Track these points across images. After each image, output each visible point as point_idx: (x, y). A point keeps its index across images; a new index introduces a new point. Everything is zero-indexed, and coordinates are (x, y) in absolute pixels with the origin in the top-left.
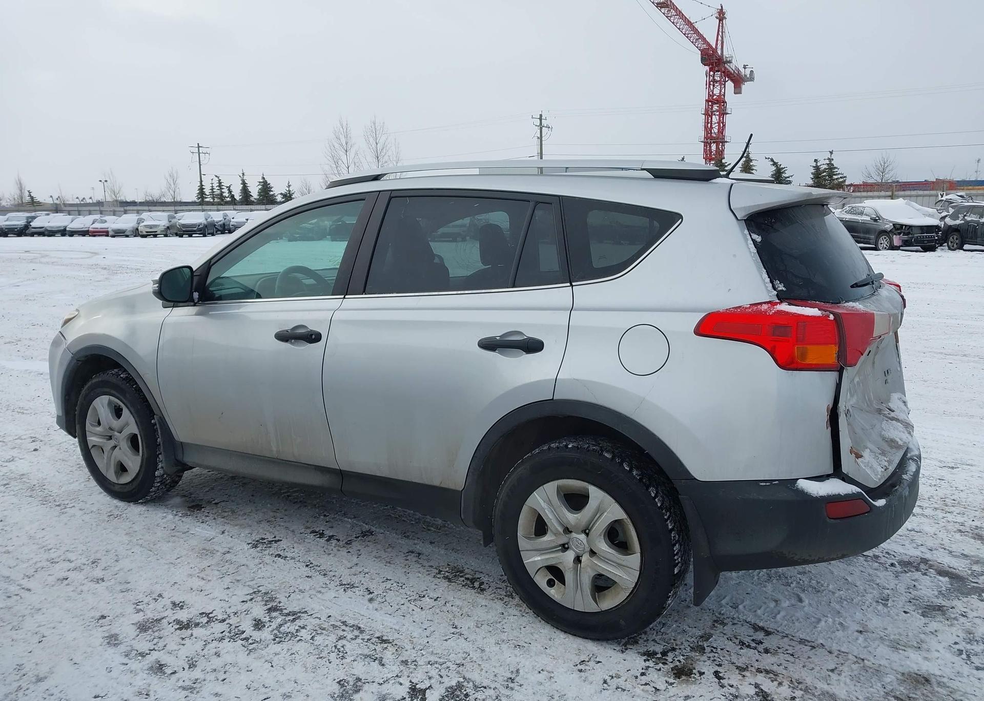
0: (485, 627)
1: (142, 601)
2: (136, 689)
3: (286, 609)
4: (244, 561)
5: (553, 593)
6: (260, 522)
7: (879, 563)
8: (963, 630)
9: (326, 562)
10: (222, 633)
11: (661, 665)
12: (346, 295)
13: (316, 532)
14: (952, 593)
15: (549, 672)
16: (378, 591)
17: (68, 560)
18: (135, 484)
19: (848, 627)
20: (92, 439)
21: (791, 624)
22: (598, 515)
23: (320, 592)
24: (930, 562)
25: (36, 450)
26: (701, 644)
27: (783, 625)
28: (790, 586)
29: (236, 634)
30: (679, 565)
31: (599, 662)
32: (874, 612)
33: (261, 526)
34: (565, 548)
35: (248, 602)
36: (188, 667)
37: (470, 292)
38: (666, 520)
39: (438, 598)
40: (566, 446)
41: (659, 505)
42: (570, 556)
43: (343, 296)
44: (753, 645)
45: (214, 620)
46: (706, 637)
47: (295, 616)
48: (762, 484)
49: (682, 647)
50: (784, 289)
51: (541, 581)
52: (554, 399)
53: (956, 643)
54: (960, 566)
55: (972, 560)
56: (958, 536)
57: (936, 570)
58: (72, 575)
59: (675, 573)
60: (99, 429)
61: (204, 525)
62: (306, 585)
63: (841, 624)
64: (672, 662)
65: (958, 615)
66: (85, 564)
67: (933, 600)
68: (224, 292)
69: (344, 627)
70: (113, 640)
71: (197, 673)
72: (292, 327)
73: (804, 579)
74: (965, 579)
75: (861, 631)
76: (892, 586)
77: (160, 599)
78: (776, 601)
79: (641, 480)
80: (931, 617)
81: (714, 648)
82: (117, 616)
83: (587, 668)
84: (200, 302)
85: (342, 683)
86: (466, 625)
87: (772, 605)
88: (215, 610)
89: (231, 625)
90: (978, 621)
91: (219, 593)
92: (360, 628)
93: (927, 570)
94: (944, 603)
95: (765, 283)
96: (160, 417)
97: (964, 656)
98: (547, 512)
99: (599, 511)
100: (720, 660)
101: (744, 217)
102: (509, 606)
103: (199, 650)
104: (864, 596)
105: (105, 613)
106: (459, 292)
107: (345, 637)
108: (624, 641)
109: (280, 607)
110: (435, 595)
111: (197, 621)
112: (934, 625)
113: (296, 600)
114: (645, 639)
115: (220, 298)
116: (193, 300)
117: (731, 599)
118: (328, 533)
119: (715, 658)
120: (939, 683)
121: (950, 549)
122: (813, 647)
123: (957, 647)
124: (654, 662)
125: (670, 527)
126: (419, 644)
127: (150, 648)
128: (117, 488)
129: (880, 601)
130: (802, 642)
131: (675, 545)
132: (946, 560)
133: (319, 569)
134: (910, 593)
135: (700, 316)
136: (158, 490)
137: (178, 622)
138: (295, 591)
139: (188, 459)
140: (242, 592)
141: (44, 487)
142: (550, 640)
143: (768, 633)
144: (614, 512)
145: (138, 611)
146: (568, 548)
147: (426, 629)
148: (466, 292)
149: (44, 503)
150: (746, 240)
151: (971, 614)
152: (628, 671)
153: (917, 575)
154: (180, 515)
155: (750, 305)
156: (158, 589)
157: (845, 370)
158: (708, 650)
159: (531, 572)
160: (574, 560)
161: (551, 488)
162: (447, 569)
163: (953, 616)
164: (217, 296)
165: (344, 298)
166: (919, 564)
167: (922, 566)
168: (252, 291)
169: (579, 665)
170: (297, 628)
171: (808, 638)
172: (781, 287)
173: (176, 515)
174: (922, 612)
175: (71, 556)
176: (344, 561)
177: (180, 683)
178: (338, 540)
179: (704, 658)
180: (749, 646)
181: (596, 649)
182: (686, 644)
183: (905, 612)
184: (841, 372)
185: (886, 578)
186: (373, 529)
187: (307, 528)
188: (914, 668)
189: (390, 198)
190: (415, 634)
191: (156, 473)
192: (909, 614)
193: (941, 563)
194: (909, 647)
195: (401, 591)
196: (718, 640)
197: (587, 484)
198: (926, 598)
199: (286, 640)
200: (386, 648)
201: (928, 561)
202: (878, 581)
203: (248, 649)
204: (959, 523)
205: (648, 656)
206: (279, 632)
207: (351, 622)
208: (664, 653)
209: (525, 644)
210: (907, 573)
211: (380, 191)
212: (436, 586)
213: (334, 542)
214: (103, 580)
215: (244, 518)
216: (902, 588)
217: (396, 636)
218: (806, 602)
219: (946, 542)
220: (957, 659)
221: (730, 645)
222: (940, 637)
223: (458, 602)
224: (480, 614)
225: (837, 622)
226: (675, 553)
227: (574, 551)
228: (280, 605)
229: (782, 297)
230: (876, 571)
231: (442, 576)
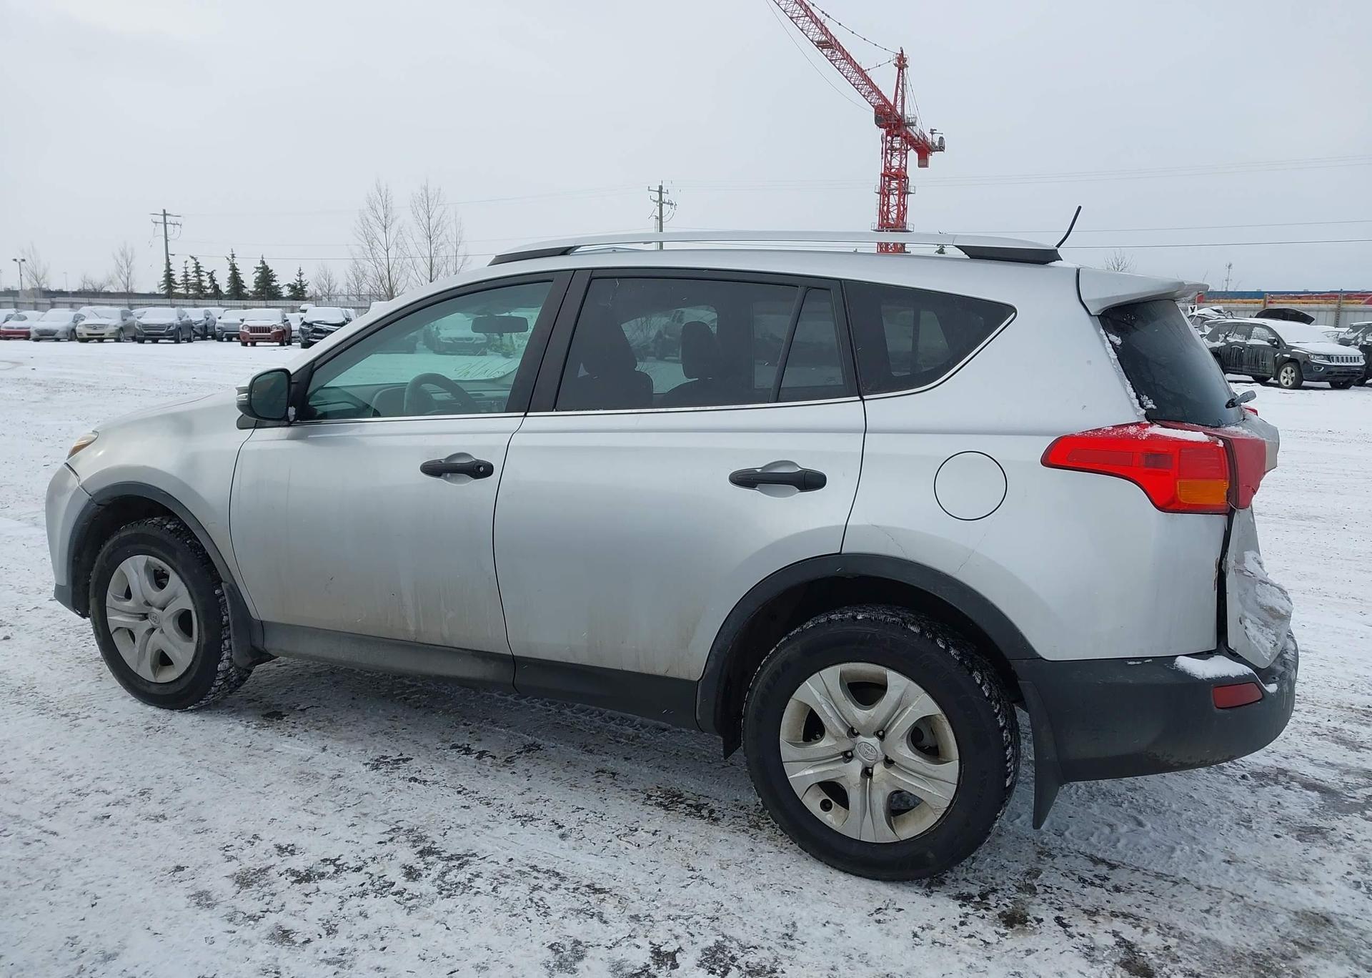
0: (732, 867)
1: (231, 846)
2: (259, 965)
3: (444, 851)
4: (366, 788)
5: (831, 819)
6: (373, 734)
7: (1226, 775)
8: (1354, 856)
9: (486, 787)
10: (362, 885)
11: (983, 911)
12: (528, 411)
13: (459, 747)
14: (1328, 811)
15: (837, 925)
16: (570, 823)
17: (103, 791)
18: (185, 682)
19: (1212, 857)
20: (115, 619)
21: (1138, 855)
22: (898, 711)
23: (487, 827)
24: (1290, 774)
25: (7, 638)
26: (1030, 882)
27: (1128, 855)
28: (1121, 806)
29: (384, 887)
30: (1012, 774)
31: (900, 910)
32: (1238, 837)
33: (377, 739)
34: (847, 756)
35: (388, 843)
36: (326, 932)
37: (714, 408)
38: (997, 715)
39: (656, 831)
40: (854, 618)
41: (987, 694)
42: (855, 767)
43: (523, 414)
44: (1098, 882)
45: (345, 868)
46: (1034, 873)
47: (461, 860)
48: (1130, 663)
49: (1005, 887)
50: (1154, 407)
51: (813, 803)
52: (843, 552)
53: (1349, 873)
54: (1329, 777)
55: (1341, 770)
56: (1315, 739)
57: (1299, 783)
58: (115, 812)
59: (1007, 785)
60: (129, 604)
61: (291, 740)
62: (466, 818)
63: (1201, 853)
64: (996, 907)
65: (1342, 839)
66: (130, 796)
67: (1307, 820)
68: (329, 408)
69: (535, 874)
70: (203, 899)
71: (340, 941)
72: (447, 456)
73: (1137, 797)
74: (1339, 793)
75: (1229, 861)
76: (1251, 804)
77: (257, 842)
78: (1110, 826)
79: (961, 662)
80: (1310, 842)
81: (1048, 887)
82: (200, 867)
83: (886, 917)
84: (298, 421)
85: (555, 947)
86: (707, 866)
87: (1107, 830)
88: (342, 855)
89: (372, 875)
90: (1367, 844)
91: (340, 831)
92: (558, 874)
93: (1288, 783)
94: (1321, 824)
95: (1130, 399)
96: (231, 585)
97: (1364, 889)
98: (825, 708)
99: (900, 705)
100: (1059, 903)
101: (1099, 312)
102: (758, 840)
103: (335, 910)
104: (1219, 817)
105: (180, 863)
106: (698, 408)
107: (541, 887)
108: (926, 881)
109: (435, 848)
110: (651, 828)
111: (321, 871)
112: (1316, 852)
113: (457, 838)
114: (953, 878)
115: (325, 416)
116: (286, 418)
117: (1052, 824)
118: (476, 747)
119: (1052, 901)
120: (1343, 923)
121: (1310, 757)
122: (1175, 883)
123: (1351, 878)
124: (972, 907)
125: (1001, 724)
126: (648, 894)
127: (261, 909)
128: (154, 689)
129: (1241, 822)
130: (1158, 876)
131: (1007, 748)
132: (1311, 771)
133: (477, 796)
134: (1275, 812)
135: (1047, 442)
136: (219, 691)
137: (294, 873)
138: (451, 827)
139: (272, 645)
140: (375, 831)
141: (35, 690)
142: (827, 883)
143: (1112, 867)
144: (922, 705)
145: (230, 859)
146: (851, 758)
147: (651, 873)
148: (709, 408)
149: (43, 712)
150: (1104, 342)
151: (1358, 837)
152: (941, 920)
153: (1278, 789)
154: (254, 726)
155: (1113, 427)
156: (250, 828)
157: (1236, 513)
158: (1040, 890)
159: (799, 790)
160: (861, 774)
161: (831, 675)
162: (659, 793)
163: (1336, 840)
164: (319, 413)
165: (525, 416)
166: (1276, 776)
167: (1281, 778)
168: (368, 406)
169: (875, 914)
170: (469, 876)
171: (1165, 872)
172: (1150, 405)
173: (247, 726)
174: (1297, 836)
175: (104, 785)
176: (510, 785)
177: (322, 956)
178: (494, 757)
179: (1037, 900)
180: (1092, 884)
181: (892, 892)
182: (1010, 883)
183: (1277, 836)
184: (1230, 515)
185: (1239, 793)
186: (539, 741)
187: (444, 741)
188: (1308, 906)
189: (592, 279)
190: (639, 880)
191: (219, 666)
192: (1281, 839)
193: (1304, 775)
194: (1293, 879)
195: (601, 823)
196: (1049, 877)
197: (885, 668)
198: (1296, 817)
199: (458, 893)
200: (603, 899)
201: (1286, 771)
202: (1232, 798)
203: (405, 907)
204: (1312, 724)
205: (963, 900)
206: (444, 882)
207: (544, 867)
208: (983, 896)
209: (794, 890)
210: (1264, 786)
211: (575, 270)
212: (650, 817)
213: (489, 760)
214: (163, 817)
215: (350, 729)
216: (1264, 806)
217: (613, 883)
218: (1149, 826)
219: (1302, 747)
220: (1354, 893)
221: (1068, 884)
222: (1328, 866)
223: (686, 837)
224: (721, 851)
225: (1196, 850)
226: (1008, 758)
227: (861, 760)
228: (435, 846)
229: (1152, 417)
230: (1225, 786)
231: (654, 802)
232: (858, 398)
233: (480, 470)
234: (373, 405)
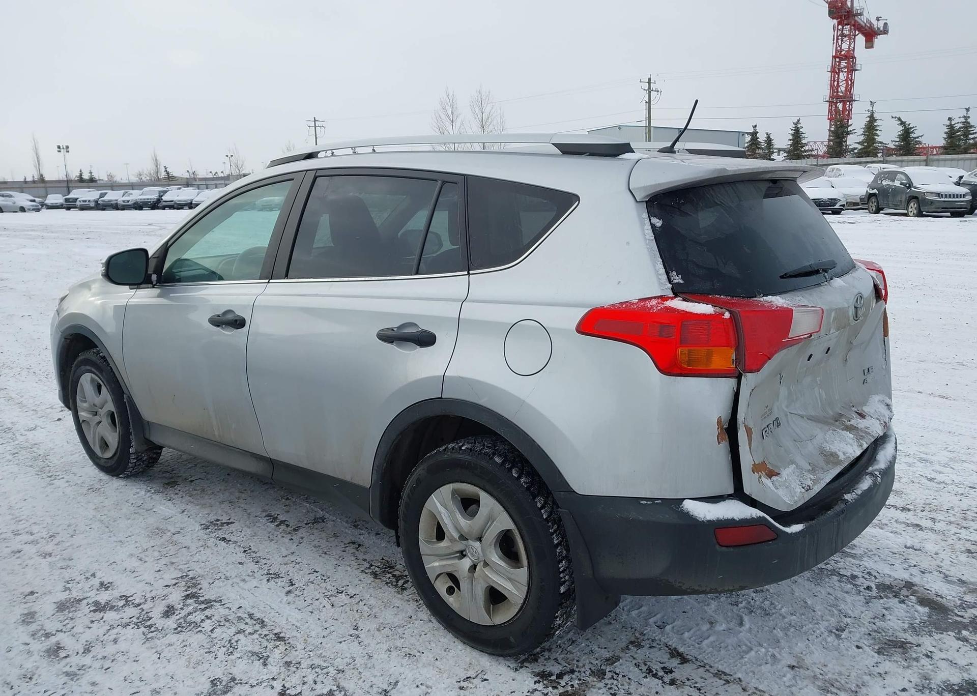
0: (387, 631)
1: (74, 580)
2: (23, 671)
3: (203, 596)
4: (188, 543)
5: (451, 600)
6: (222, 502)
7: (854, 585)
8: (920, 674)
9: (264, 548)
10: (130, 618)
11: (550, 689)
12: (271, 279)
13: (271, 516)
14: (927, 627)
15: (427, 687)
16: (300, 583)
17: (31, 533)
18: (116, 458)
19: (780, 660)
20: (83, 415)
21: (715, 653)
22: (489, 523)
23: (244, 580)
24: (915, 588)
25: (59, 420)
26: (603, 667)
27: (707, 652)
28: (737, 606)
29: (144, 622)
30: (567, 583)
31: (486, 680)
32: (821, 644)
33: (222, 506)
34: (462, 554)
35: (171, 587)
36: (83, 651)
37: (377, 278)
38: (552, 534)
39: (355, 595)
40: (460, 448)
41: (545, 517)
42: (466, 563)
43: (267, 281)
44: (661, 673)
45: (130, 604)
46: (611, 661)
47: (208, 603)
48: (643, 502)
49: (583, 670)
50: (681, 281)
51: (441, 587)
52: (443, 397)
54: (949, 593)
55: (969, 588)
56: (963, 558)
57: (918, 597)
58: (27, 548)
59: (562, 592)
60: (85, 405)
61: (170, 504)
62: (232, 571)
63: (773, 656)
64: (563, 687)
65: (921, 655)
66: (42, 538)
67: (898, 634)
68: (183, 274)
69: (248, 620)
70: (29, 618)
71: (87, 660)
72: (223, 311)
73: (756, 599)
74: (950, 610)
75: (794, 666)
76: (857, 613)
77: (92, 578)
78: (711, 623)
79: (528, 488)
80: (887, 655)
81: (616, 674)
82: (45, 593)
83: (470, 685)
84: (158, 284)
85: (215, 682)
86: (368, 625)
87: (705, 627)
88: (136, 593)
89: (143, 610)
90: (943, 664)
91: (148, 576)
92: (263, 622)
93: (907, 596)
94: (910, 639)
95: (658, 274)
96: (128, 397)
98: (443, 516)
99: (490, 519)
100: (617, 689)
101: (645, 198)
102: (421, 609)
103: (101, 635)
104: (817, 623)
105: (35, 590)
106: (367, 279)
107: (244, 631)
108: (523, 657)
109: (198, 593)
110: (353, 592)
111: (114, 604)
112: (887, 666)
113: (217, 587)
114: (547, 657)
115: (179, 281)
116: (151, 283)
117: (663, 617)
118: (281, 518)
119: (613, 686)
121: (947, 573)
122: (728, 682)
124: (544, 684)
125: (556, 542)
126: (312, 645)
127: (58, 628)
128: (102, 462)
129: (834, 631)
130: (719, 674)
131: (561, 561)
132: (935, 586)
133: (254, 555)
134: (874, 624)
135: (583, 312)
136: (136, 466)
137: (96, 603)
138: (220, 578)
139: (156, 439)
140: (170, 576)
141: (47, 457)
142: (445, 651)
143: (684, 660)
144: (504, 522)
145: (66, 589)
146: (465, 556)
147: (326, 629)
148: (373, 278)
149: (40, 473)
150: (643, 225)
151: (938, 655)
152: (512, 693)
153: (893, 602)
154: (153, 491)
155: (639, 300)
156: (94, 568)
157: (743, 377)
158: (609, 675)
159: (432, 577)
160: (469, 569)
161: (446, 491)
162: (379, 564)
163: (914, 655)
164: (178, 277)
165: (269, 282)
166: (901, 589)
167: (904, 592)
169: (462, 682)
170: (203, 617)
171: (727, 671)
172: (678, 280)
173: (149, 491)
174: (879, 649)
175: (35, 529)
176: (282, 548)
177: (67, 669)
178: (288, 526)
179: (601, 684)
180: (655, 676)
181: (489, 664)
182: (587, 667)
183: (858, 647)
184: (739, 378)
185: (853, 604)
186: (327, 515)
187: (264, 511)
189: (315, 178)
190: (313, 634)
191: (130, 450)
192: (861, 650)
193: (928, 590)
194: (845, 690)
195: (324, 585)
196: (625, 666)
197: (479, 489)
198: (891, 631)
199: (186, 631)
200: (278, 646)
201: (914, 585)
202: (842, 606)
203: (146, 637)
204: (972, 541)
205: (541, 678)
206: (185, 621)
207: (258, 615)
208: (560, 676)
209: (417, 653)
210: (882, 598)
211: (307, 171)
212: (359, 582)
213: (283, 527)
214: (50, 555)
215: (210, 497)
216: (867, 617)
217: (295, 633)
218: (747, 625)
219: (946, 565)
221: (635, 673)
222: (888, 681)
223: (372, 602)
224: (388, 616)
225: (770, 654)
226: (561, 570)
227: (470, 559)
228: (199, 592)
229: (677, 291)
230: (845, 595)
231: (371, 571)
232: (466, 273)
233: (239, 323)
234: (218, 272)
